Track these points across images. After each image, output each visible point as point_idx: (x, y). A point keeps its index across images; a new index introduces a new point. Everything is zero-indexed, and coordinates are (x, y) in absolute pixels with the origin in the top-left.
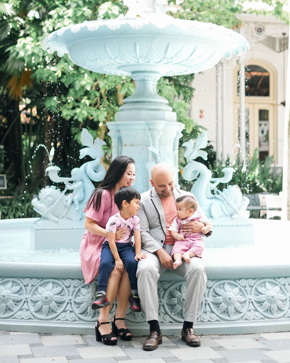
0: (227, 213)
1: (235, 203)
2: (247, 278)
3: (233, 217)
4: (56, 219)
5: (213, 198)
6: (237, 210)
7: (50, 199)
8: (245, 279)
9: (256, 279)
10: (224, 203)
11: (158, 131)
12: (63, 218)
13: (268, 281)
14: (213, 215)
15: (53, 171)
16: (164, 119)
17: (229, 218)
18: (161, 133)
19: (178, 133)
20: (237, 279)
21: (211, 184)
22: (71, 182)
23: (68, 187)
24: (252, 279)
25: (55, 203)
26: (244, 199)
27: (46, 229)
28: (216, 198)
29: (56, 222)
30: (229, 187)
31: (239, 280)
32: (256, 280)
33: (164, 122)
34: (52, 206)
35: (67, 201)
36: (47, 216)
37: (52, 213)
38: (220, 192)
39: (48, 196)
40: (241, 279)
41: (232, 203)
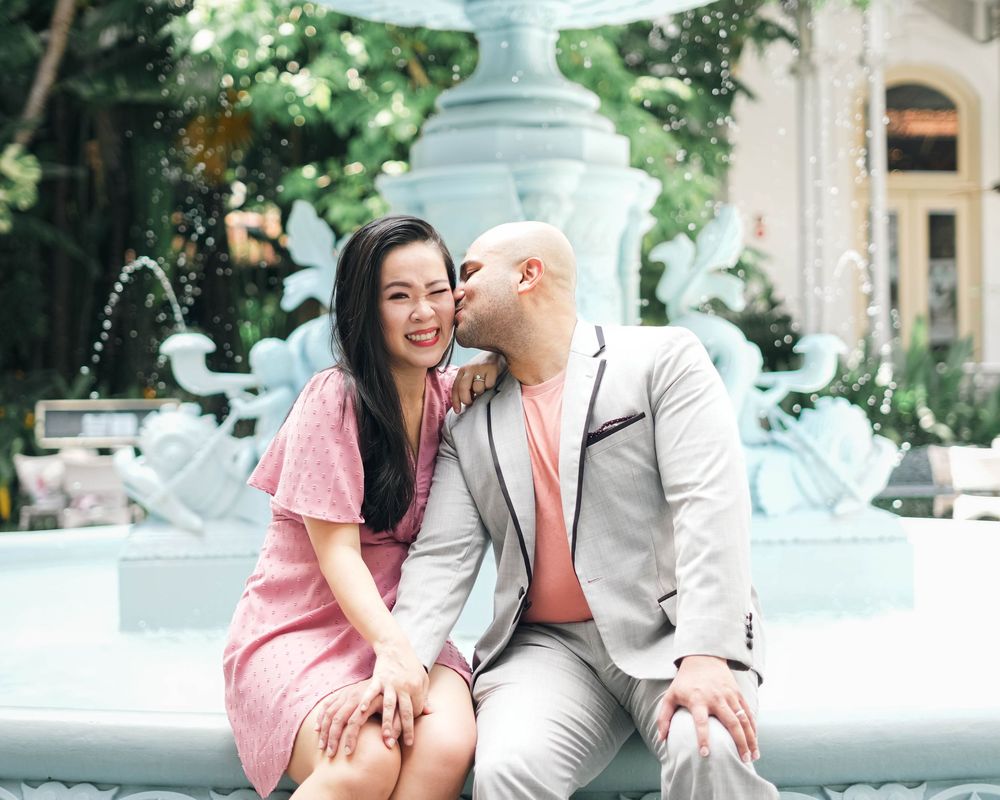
0: (815, 495)
1: (846, 458)
2: (882, 779)
3: (840, 509)
4: (196, 521)
5: (764, 444)
6: (852, 485)
7: (173, 450)
8: (869, 783)
9: (925, 785)
10: (803, 460)
11: (556, 199)
12: (221, 517)
13: (979, 794)
14: (764, 502)
15: (186, 352)
16: (578, 157)
17: (822, 515)
18: (568, 208)
19: (633, 213)
20: (831, 785)
21: (758, 394)
22: (254, 391)
23: (241, 408)
24: (902, 782)
25: (192, 466)
26: (878, 448)
27: (158, 558)
28: (774, 443)
29: (198, 533)
30: (823, 403)
31: (843, 791)
32: (923, 788)
33: (579, 168)
34: (180, 477)
35: (235, 458)
36: (164, 512)
37: (185, 501)
38: (789, 420)
39: (170, 439)
40: (850, 784)
41: (832, 460)
